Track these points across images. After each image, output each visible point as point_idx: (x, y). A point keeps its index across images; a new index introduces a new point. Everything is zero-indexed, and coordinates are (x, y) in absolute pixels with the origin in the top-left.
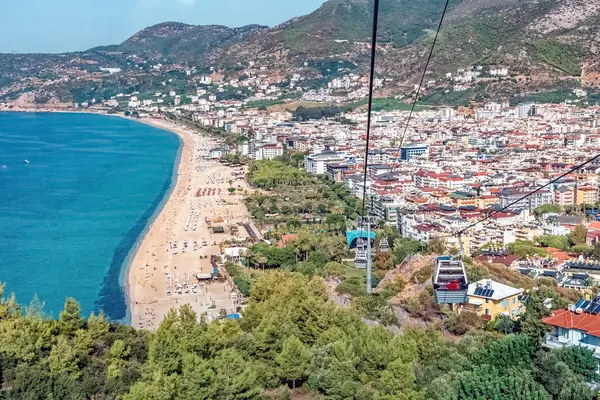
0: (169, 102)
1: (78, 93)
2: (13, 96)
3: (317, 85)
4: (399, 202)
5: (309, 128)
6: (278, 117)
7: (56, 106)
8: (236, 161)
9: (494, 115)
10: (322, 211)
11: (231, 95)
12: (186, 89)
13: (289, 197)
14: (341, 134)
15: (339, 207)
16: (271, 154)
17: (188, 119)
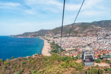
0: (42, 37)
1: (34, 36)
2: (28, 36)
3: (55, 35)
4: (62, 46)
5: (55, 39)
6: (52, 38)
7: (32, 37)
8: (49, 42)
9: (71, 38)
10: (56, 47)
11: (48, 36)
12: (44, 35)
13: (54, 46)
14: (58, 40)
15: (58, 47)
16: (52, 42)
17: (44, 38)
